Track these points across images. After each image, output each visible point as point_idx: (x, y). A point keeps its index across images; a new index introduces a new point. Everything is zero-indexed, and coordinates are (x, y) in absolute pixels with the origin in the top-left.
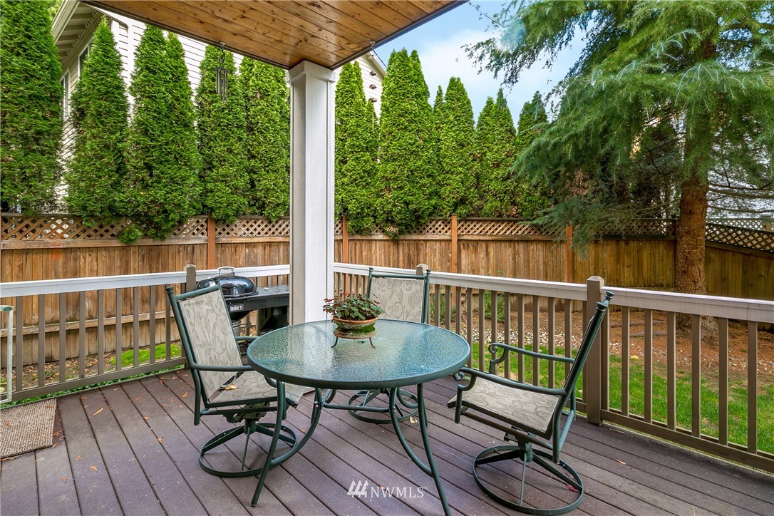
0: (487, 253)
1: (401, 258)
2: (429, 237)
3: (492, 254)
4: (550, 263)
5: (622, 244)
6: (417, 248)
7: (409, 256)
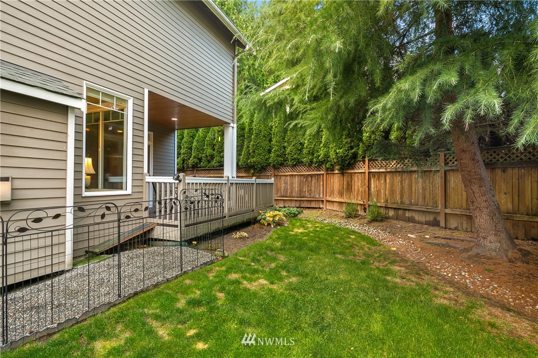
0: (385, 181)
1: (345, 183)
2: (356, 171)
3: (388, 181)
4: (428, 188)
5: (499, 172)
6: (351, 177)
7: (348, 181)
